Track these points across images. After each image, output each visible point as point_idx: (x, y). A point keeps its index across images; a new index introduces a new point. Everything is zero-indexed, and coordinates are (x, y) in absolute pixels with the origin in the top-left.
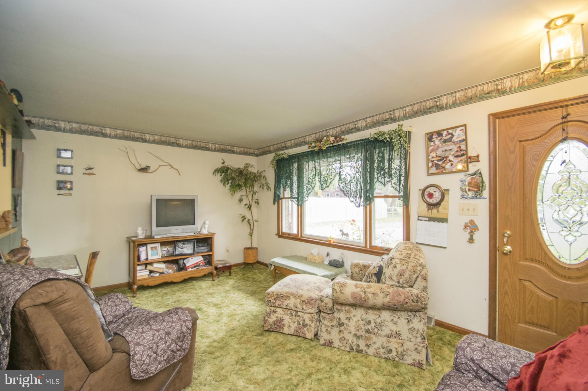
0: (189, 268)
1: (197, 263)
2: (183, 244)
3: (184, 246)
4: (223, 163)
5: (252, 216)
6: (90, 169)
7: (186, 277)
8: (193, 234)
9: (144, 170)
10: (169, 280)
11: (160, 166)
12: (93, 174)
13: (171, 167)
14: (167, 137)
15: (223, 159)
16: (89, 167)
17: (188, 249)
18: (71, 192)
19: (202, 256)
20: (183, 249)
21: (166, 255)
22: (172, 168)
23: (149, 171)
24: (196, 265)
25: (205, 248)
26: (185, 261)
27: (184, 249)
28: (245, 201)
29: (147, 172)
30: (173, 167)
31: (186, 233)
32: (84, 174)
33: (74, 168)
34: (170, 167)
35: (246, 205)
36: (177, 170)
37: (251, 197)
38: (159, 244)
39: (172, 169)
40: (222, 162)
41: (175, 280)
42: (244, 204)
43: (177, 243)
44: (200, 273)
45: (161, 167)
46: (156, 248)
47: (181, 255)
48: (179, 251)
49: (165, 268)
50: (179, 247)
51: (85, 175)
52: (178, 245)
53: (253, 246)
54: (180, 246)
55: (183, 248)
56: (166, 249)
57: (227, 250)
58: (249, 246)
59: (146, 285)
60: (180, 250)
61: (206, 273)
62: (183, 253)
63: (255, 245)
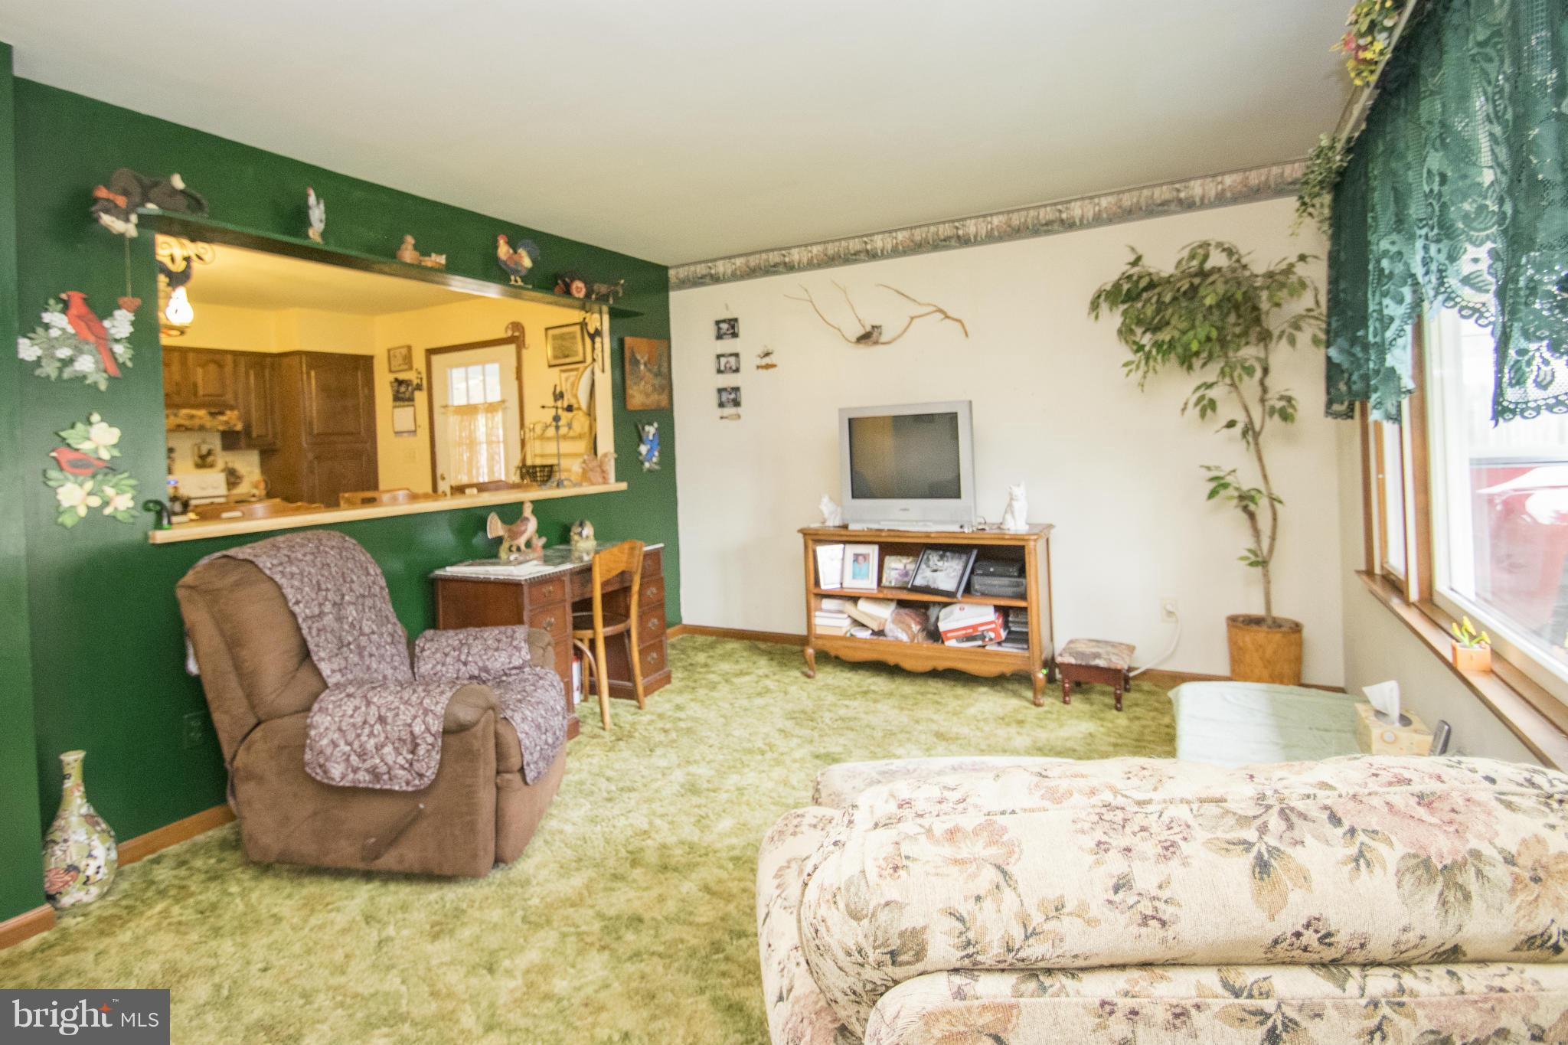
0: (949, 639)
1: (974, 627)
2: (942, 557)
3: (940, 564)
4: (1136, 262)
5: (1265, 477)
6: (767, 354)
7: (942, 665)
8: (956, 528)
9: (866, 338)
10: (892, 660)
11: (912, 318)
12: (773, 366)
13: (942, 316)
14: (928, 225)
15: (1133, 249)
16: (766, 350)
17: (946, 574)
18: (739, 410)
19: (997, 608)
20: (935, 574)
21: (893, 584)
22: (947, 317)
23: (883, 339)
24: (971, 635)
25: (1006, 581)
26: (944, 612)
27: (938, 573)
28: (1229, 409)
29: (876, 343)
30: (950, 314)
31: (936, 522)
32: (758, 367)
33: (742, 357)
34: (940, 316)
35: (1231, 424)
36: (959, 321)
37: (1258, 390)
38: (876, 548)
39: (947, 320)
40: (1132, 258)
41: (907, 665)
42: (1224, 423)
43: (928, 552)
44: (983, 662)
45: (916, 321)
46: (865, 557)
47: (926, 590)
48: (924, 578)
49: (889, 620)
50: (928, 566)
51: (760, 370)
52: (928, 559)
53: (1277, 612)
54: (931, 563)
55: (935, 571)
56: (900, 566)
57: (1170, 613)
58: (1257, 609)
59: (833, 653)
60: (928, 573)
61: (1008, 670)
62: (932, 586)
63: (1283, 610)
